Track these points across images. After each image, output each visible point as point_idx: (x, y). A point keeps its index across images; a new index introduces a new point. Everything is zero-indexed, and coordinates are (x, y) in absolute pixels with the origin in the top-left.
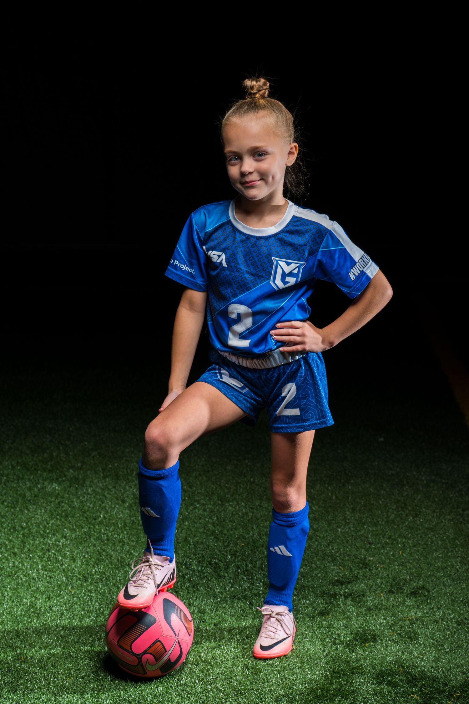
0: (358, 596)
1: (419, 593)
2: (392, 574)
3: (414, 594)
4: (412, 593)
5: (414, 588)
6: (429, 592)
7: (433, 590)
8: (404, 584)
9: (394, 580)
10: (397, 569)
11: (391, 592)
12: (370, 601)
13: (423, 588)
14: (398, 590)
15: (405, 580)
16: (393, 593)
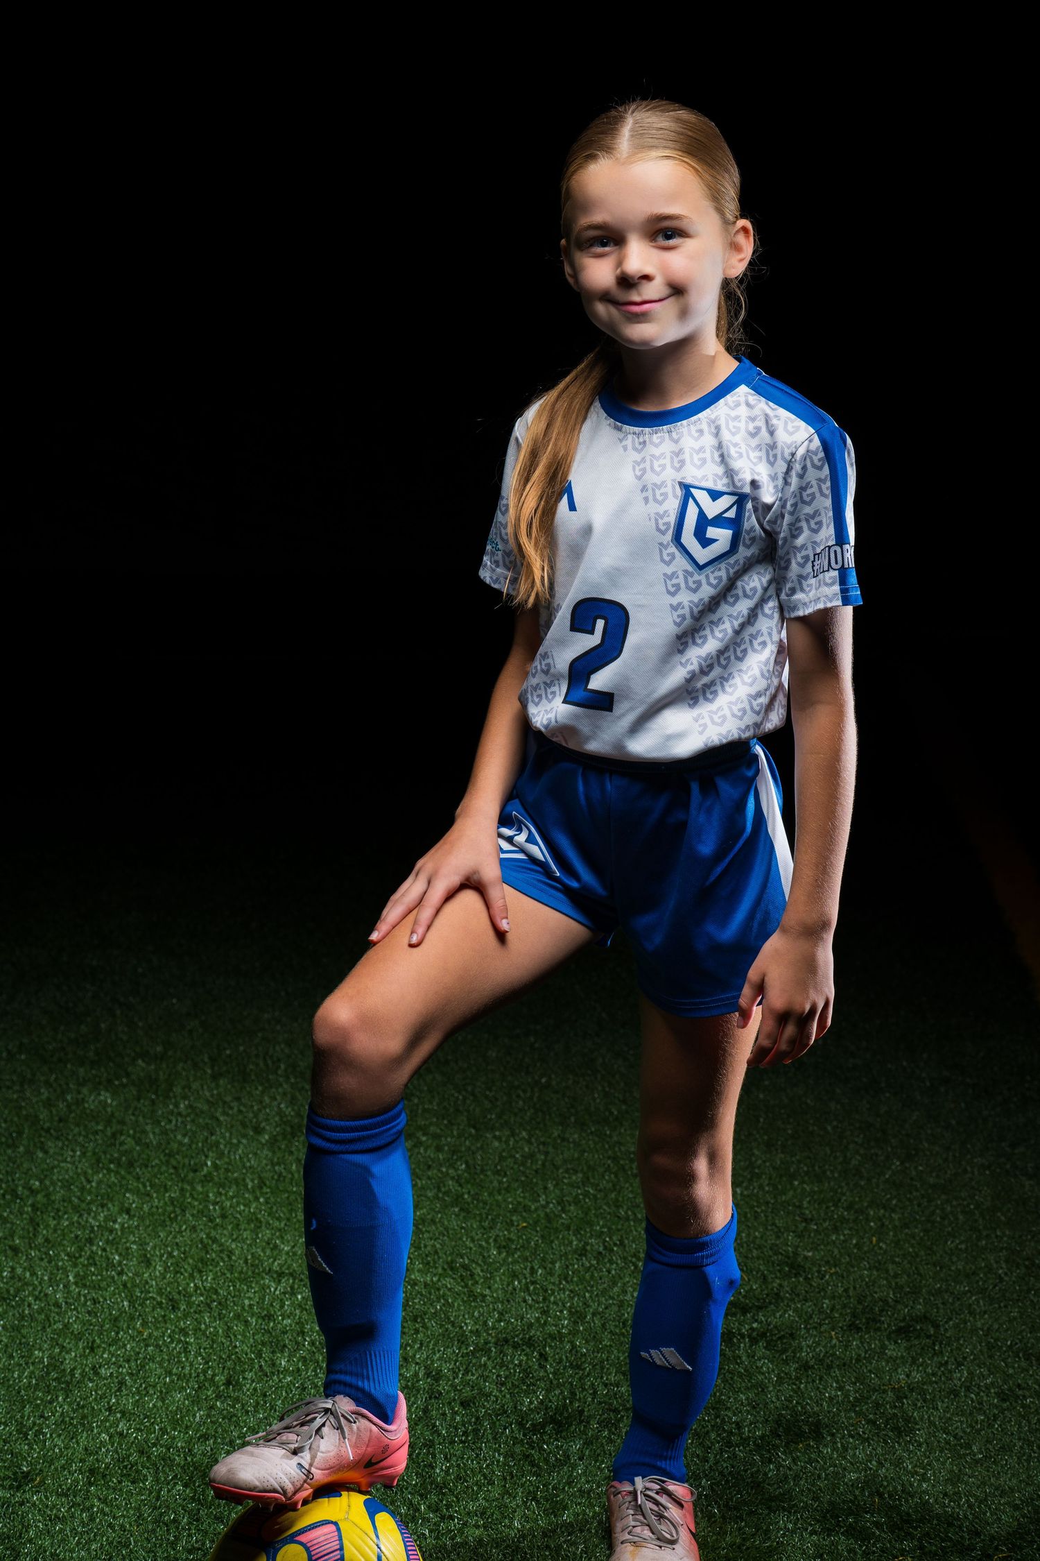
0: (779, 1338)
1: (915, 1330)
2: (855, 1288)
3: (903, 1332)
4: (899, 1331)
5: (904, 1319)
6: (937, 1327)
7: (946, 1322)
8: (882, 1311)
9: (860, 1302)
10: (868, 1276)
11: (853, 1327)
12: (808, 1348)
13: (925, 1318)
14: (868, 1323)
15: (885, 1301)
16: (859, 1329)
